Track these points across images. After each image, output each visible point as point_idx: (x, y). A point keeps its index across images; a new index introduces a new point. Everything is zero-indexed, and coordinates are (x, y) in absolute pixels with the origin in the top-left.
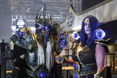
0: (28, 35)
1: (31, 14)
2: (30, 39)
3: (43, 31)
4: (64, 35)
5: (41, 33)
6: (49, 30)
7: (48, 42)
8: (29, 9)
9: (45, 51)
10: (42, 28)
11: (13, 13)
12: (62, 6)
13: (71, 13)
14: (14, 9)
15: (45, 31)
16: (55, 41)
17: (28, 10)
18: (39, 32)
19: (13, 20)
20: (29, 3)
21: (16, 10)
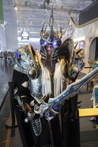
0: (28, 55)
1: (33, 26)
2: (31, 61)
3: (49, 49)
4: (79, 54)
5: (47, 51)
6: (58, 47)
7: (56, 64)
8: (32, 22)
9: (52, 77)
10: (48, 44)
11: (19, 26)
12: (60, 20)
13: (72, 26)
14: (19, 22)
15: (53, 48)
16: (66, 62)
17: (31, 24)
18: (44, 50)
19: (18, 32)
20: (32, 17)
21: (20, 23)
